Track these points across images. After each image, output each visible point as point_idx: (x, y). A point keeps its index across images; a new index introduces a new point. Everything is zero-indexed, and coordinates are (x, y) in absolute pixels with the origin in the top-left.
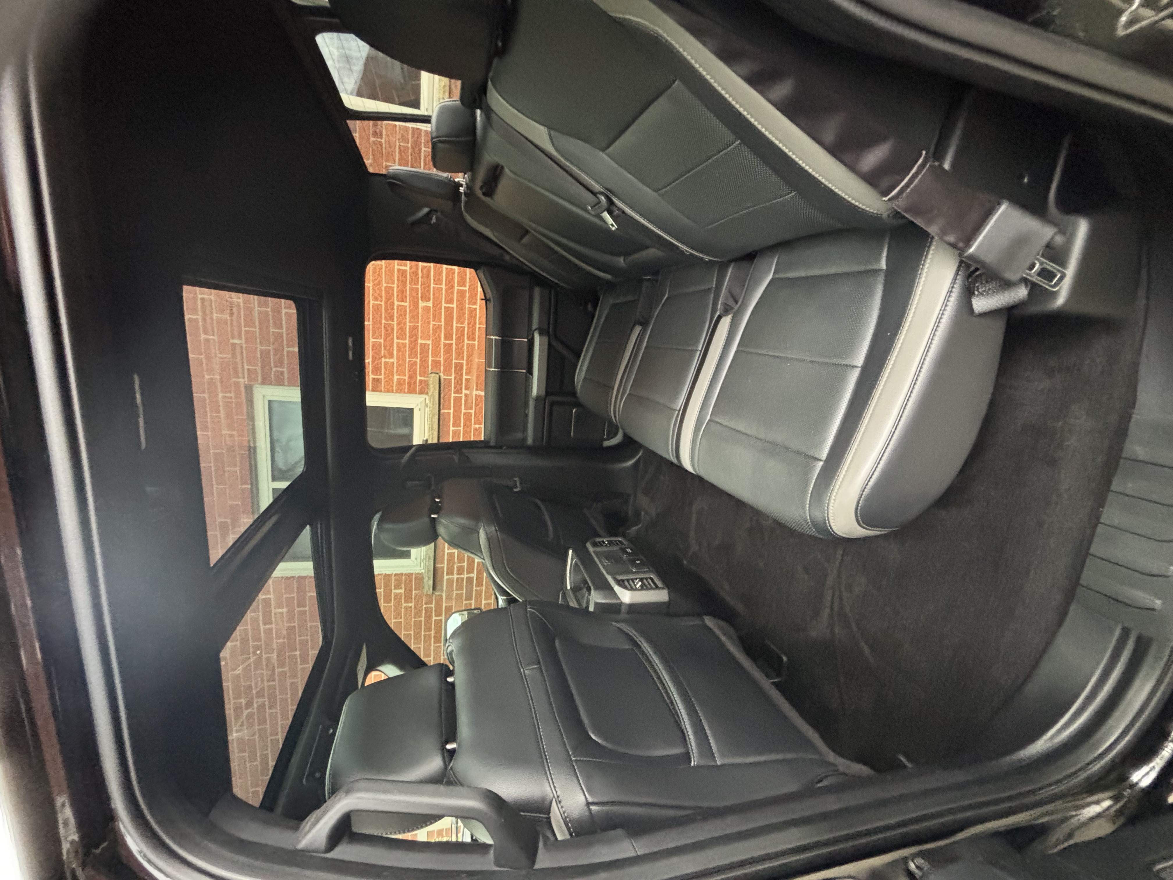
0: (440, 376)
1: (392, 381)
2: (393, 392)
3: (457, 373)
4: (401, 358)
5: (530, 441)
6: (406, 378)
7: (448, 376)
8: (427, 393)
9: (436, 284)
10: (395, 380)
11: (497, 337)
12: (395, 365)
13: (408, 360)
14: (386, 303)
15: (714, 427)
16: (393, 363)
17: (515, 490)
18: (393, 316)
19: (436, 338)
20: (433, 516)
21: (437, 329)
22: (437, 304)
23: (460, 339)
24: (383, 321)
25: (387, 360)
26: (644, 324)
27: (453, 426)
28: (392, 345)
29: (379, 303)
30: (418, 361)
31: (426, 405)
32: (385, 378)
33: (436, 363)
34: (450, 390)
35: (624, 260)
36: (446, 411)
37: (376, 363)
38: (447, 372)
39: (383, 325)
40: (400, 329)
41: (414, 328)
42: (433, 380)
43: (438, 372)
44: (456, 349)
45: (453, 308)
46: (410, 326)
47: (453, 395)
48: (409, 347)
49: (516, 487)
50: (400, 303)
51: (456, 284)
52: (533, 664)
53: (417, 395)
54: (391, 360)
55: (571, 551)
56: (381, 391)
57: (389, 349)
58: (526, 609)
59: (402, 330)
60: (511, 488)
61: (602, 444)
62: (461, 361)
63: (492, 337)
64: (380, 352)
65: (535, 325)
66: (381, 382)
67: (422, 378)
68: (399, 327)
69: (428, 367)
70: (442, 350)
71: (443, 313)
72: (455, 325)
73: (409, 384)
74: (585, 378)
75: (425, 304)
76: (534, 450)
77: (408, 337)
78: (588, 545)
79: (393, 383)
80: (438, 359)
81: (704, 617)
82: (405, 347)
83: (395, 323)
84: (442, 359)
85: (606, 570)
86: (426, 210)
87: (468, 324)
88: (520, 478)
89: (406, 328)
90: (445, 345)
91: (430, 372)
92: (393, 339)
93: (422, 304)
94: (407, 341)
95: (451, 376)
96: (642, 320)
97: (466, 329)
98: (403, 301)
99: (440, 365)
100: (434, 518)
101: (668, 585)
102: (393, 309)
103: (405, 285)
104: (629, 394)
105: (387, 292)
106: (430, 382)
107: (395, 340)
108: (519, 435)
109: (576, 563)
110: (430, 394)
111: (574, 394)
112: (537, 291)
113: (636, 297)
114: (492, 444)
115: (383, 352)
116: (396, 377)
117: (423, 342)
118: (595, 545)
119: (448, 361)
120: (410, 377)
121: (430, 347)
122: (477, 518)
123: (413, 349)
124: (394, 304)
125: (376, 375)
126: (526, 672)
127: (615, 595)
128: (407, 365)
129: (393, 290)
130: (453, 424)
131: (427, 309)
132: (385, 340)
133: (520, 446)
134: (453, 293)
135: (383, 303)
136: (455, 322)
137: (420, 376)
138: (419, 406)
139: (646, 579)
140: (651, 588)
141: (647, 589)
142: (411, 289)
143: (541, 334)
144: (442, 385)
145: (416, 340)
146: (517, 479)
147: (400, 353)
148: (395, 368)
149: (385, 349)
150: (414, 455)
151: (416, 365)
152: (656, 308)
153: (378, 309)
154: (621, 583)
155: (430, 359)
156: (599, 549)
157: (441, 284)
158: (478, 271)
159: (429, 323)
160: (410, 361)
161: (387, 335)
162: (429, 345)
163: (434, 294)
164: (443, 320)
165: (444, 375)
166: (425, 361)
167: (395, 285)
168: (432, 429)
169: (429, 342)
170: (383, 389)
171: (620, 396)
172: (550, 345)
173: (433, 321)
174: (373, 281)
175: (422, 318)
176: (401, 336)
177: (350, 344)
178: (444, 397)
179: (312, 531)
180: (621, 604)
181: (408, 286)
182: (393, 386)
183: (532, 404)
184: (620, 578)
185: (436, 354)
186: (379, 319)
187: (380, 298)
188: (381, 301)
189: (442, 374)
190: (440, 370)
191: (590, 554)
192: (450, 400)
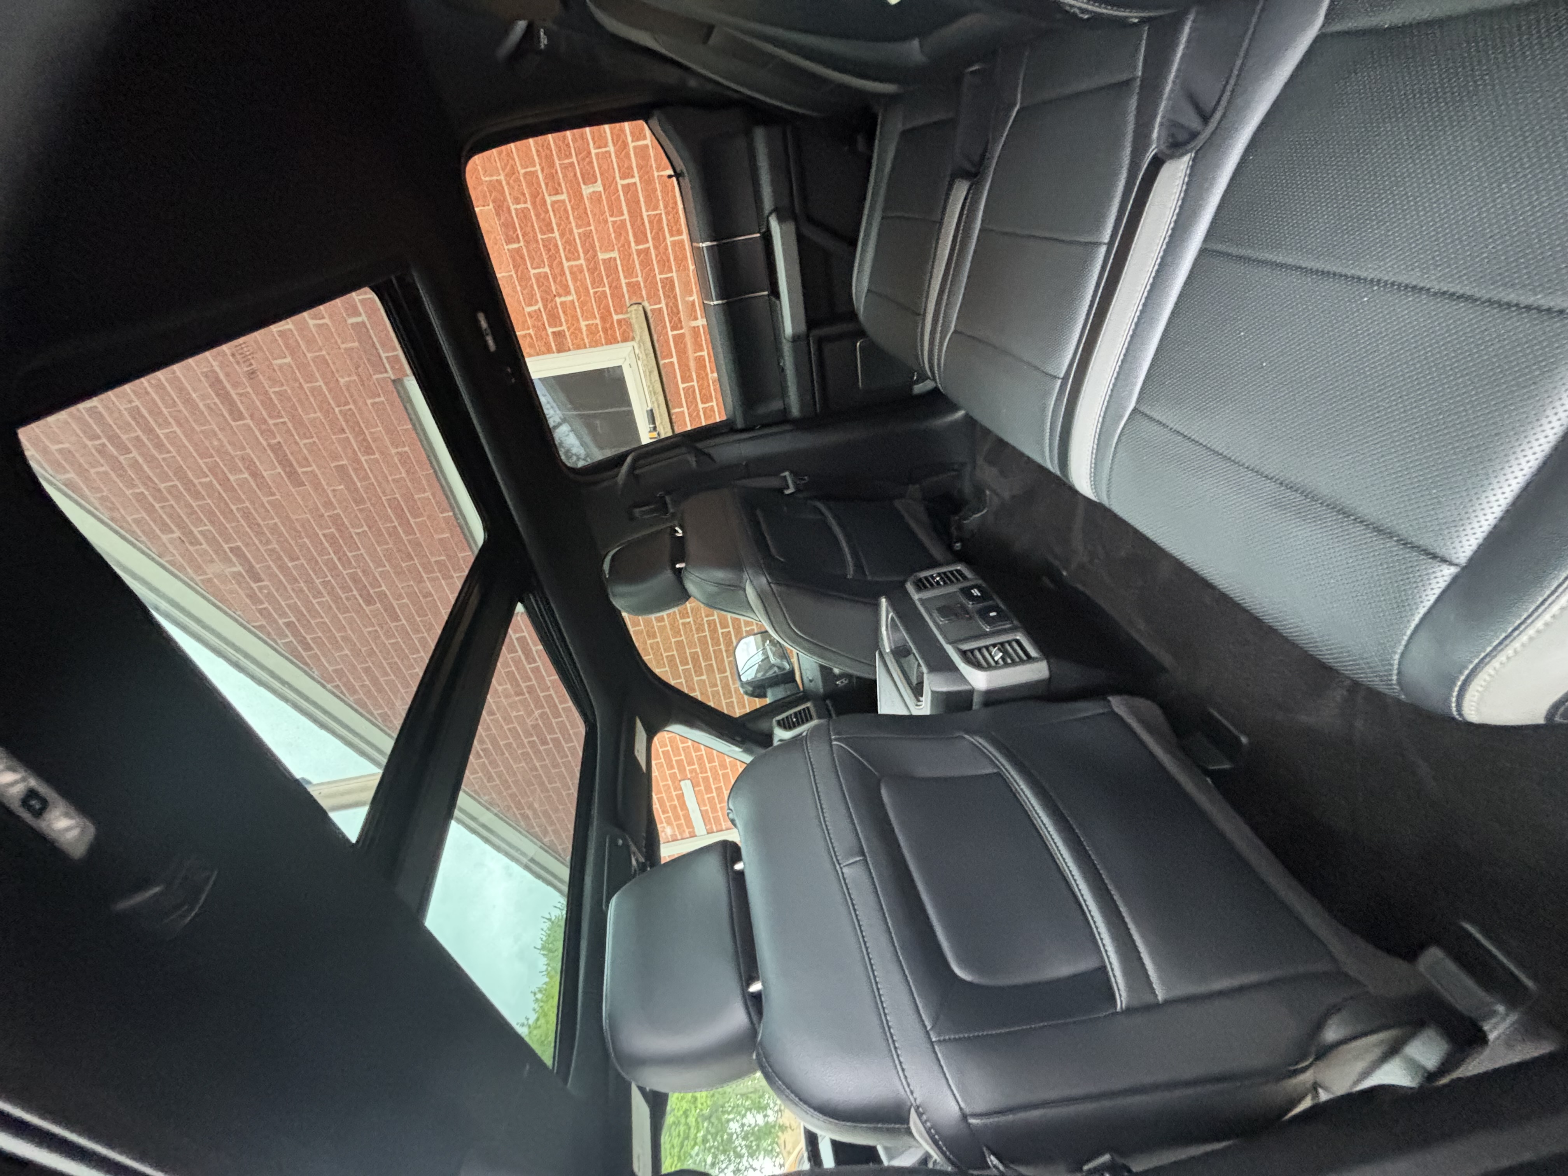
0: (644, 308)
1: (580, 330)
2: (585, 347)
3: (669, 297)
4: (582, 291)
5: (795, 411)
6: (598, 321)
7: (656, 304)
8: (633, 339)
9: (600, 147)
10: (584, 329)
11: (709, 244)
12: (577, 304)
13: (591, 291)
14: (534, 204)
15: (1148, 429)
16: (573, 302)
17: (787, 492)
18: (550, 223)
19: (623, 246)
20: (678, 566)
21: (620, 228)
22: (610, 183)
23: (659, 238)
24: (539, 236)
25: (563, 299)
26: (974, 176)
27: (683, 382)
28: (563, 273)
29: (523, 206)
30: (607, 289)
31: (637, 357)
32: (569, 328)
33: (634, 288)
34: (665, 327)
35: (921, 46)
36: (667, 361)
37: (549, 306)
38: (653, 297)
39: (541, 242)
40: (566, 242)
41: (587, 237)
42: (635, 316)
43: (639, 301)
44: (657, 256)
45: (635, 184)
46: (579, 234)
47: (670, 333)
48: (588, 270)
49: (788, 488)
50: (555, 198)
51: (629, 139)
52: (852, 855)
53: (620, 345)
54: (569, 298)
55: (883, 601)
56: (569, 350)
57: (561, 281)
58: (830, 740)
59: (569, 243)
60: (780, 491)
61: (911, 389)
62: (669, 275)
63: (701, 245)
64: (550, 287)
65: (768, 203)
66: (565, 336)
67: (621, 317)
68: (564, 240)
69: (623, 296)
70: (637, 262)
71: (622, 198)
72: (645, 214)
73: (605, 330)
74: (868, 290)
75: (591, 190)
76: (803, 424)
77: (582, 255)
78: (910, 587)
79: (582, 333)
80: (634, 280)
81: (1110, 698)
82: (582, 271)
83: (557, 234)
84: (640, 279)
85: (945, 637)
86: (521, 25)
87: (666, 207)
88: (791, 472)
89: (574, 240)
90: (639, 252)
91: (628, 305)
92: (561, 263)
93: (586, 190)
94: (582, 261)
95: (660, 303)
96: (968, 166)
97: (664, 217)
98: (557, 193)
99: (640, 288)
100: (680, 569)
101: (1048, 651)
102: (547, 212)
103: (552, 165)
104: (955, 332)
105: (530, 184)
106: (633, 321)
107: (566, 264)
108: (776, 405)
109: (892, 619)
110: (637, 338)
111: (852, 315)
112: (760, 136)
113: (951, 115)
114: (740, 424)
115: (553, 288)
116: (583, 324)
117: (607, 256)
118: (921, 585)
119: (650, 278)
120: (603, 319)
121: (619, 262)
122: (737, 566)
123: (594, 270)
124: (545, 202)
125: (555, 326)
126: (845, 870)
127: (963, 679)
128: (593, 302)
129: (537, 177)
130: (682, 378)
131: (596, 198)
132: (551, 267)
133: (783, 419)
134: (628, 156)
135: (529, 205)
136: (644, 210)
137: (617, 313)
138: (628, 362)
139: (1009, 642)
140: (1022, 661)
141: (1014, 663)
142: (564, 168)
143: (781, 220)
144: (651, 321)
145: (595, 255)
146: (787, 474)
147: (579, 283)
148: (578, 310)
149: (555, 282)
150: (633, 467)
151: (606, 297)
152: (996, 140)
153: (525, 216)
154: (968, 657)
155: (623, 281)
156: (927, 595)
157: (606, 146)
158: (650, 122)
159: (606, 221)
160: (595, 293)
161: (552, 258)
162: (615, 259)
163: (600, 168)
164: (625, 212)
165: (651, 305)
166: (616, 287)
167: (538, 167)
168: (655, 393)
169: (615, 254)
170: (571, 347)
171: (938, 335)
172: (800, 238)
173: (611, 216)
174: (503, 170)
175: (594, 215)
176: (572, 255)
177: (484, 324)
178: (658, 340)
179: (526, 607)
180: (971, 692)
181: (557, 162)
182: (583, 340)
183: (787, 349)
184: (966, 647)
185: (629, 271)
186: (531, 235)
187: (522, 198)
188: (525, 202)
189: (646, 304)
190: (642, 297)
191: (914, 604)
192: (667, 342)
